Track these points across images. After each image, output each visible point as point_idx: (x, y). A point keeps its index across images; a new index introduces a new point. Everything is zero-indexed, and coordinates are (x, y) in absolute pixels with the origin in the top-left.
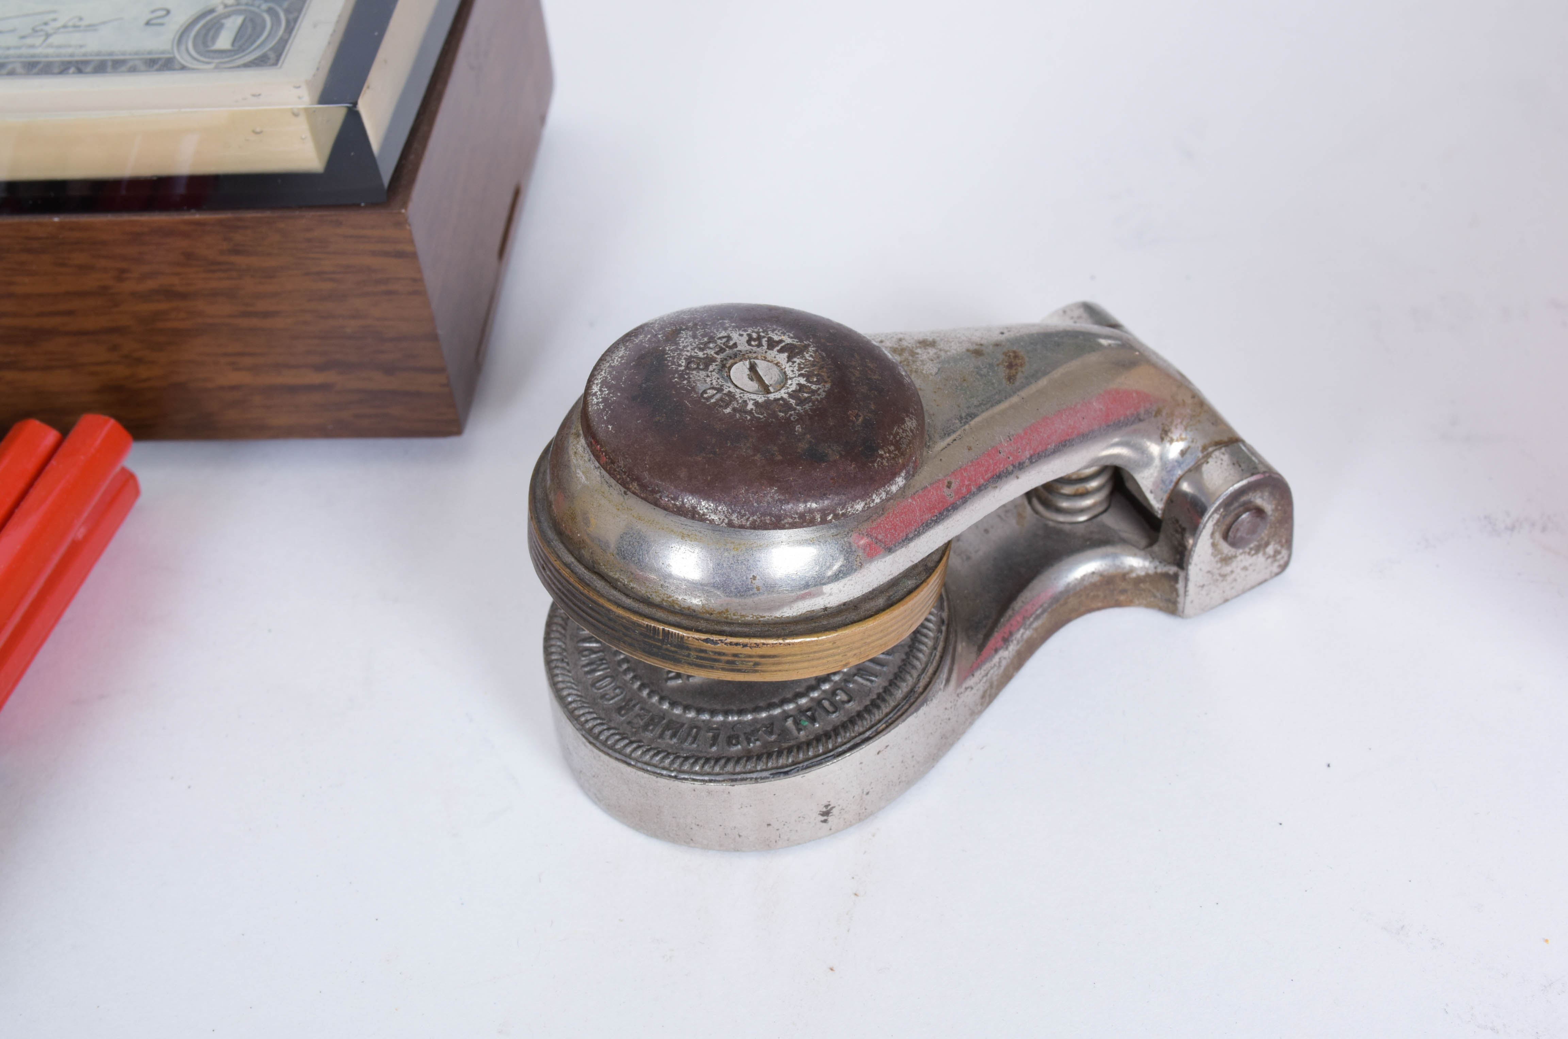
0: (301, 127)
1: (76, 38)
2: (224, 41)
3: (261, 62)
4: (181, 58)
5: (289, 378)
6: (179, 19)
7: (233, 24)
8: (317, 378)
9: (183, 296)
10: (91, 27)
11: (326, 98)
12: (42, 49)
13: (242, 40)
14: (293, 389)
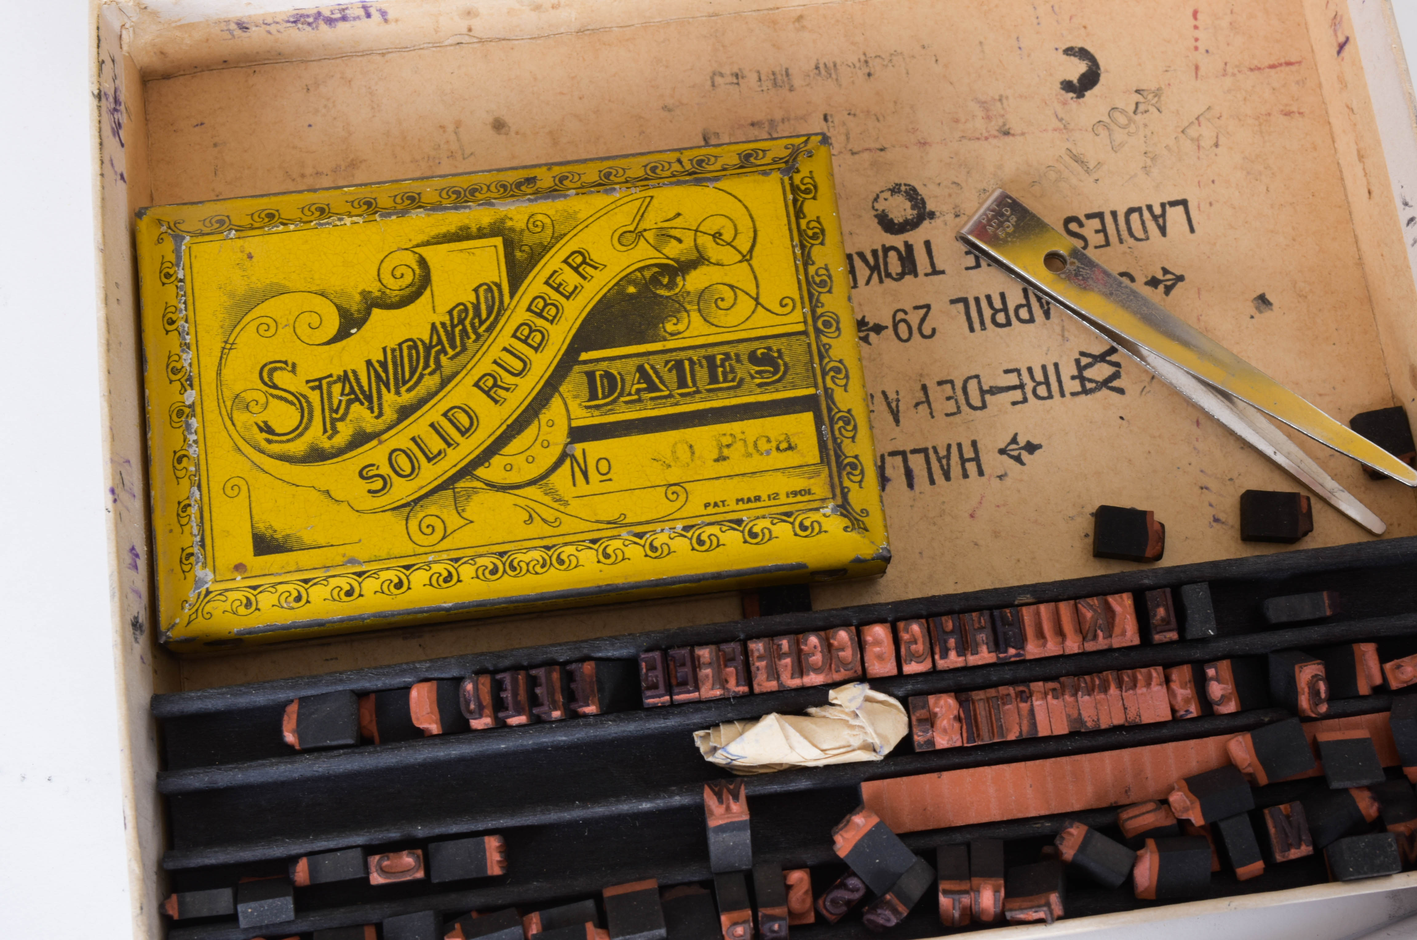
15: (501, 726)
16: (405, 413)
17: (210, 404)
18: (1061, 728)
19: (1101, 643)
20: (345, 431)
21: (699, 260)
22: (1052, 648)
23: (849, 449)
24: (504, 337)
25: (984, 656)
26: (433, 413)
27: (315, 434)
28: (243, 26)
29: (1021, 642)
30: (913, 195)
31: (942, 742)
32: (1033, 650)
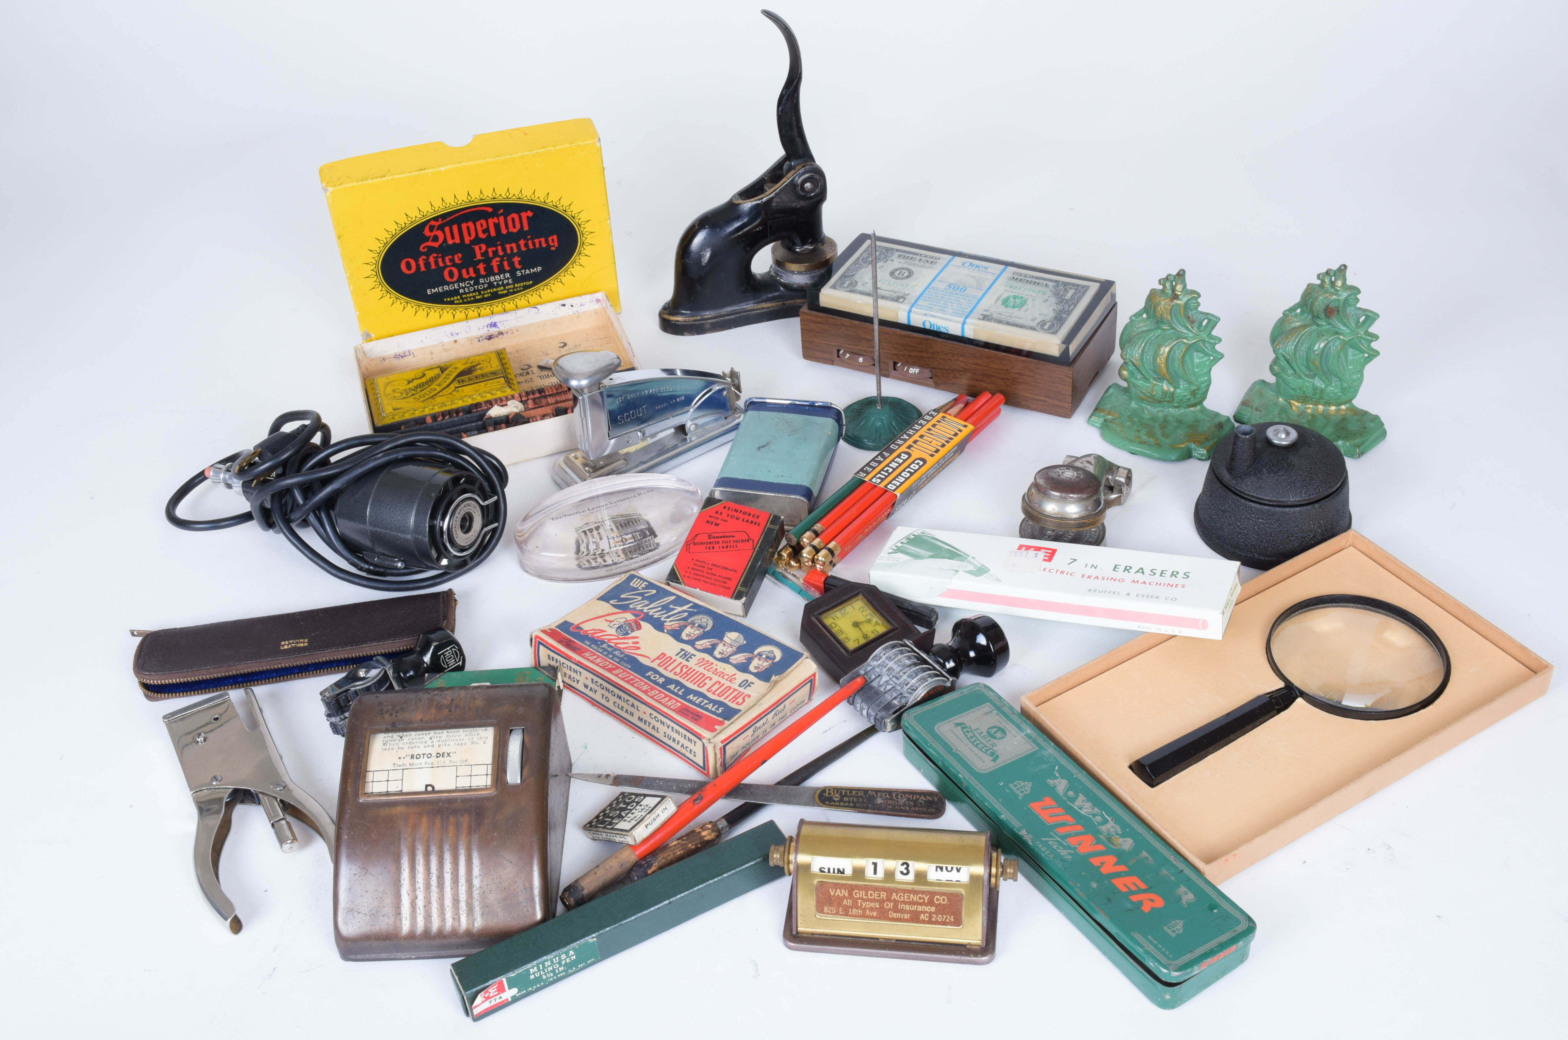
0: (1057, 347)
1: (1017, 320)
2: (1046, 327)
3: (1052, 333)
4: (1037, 329)
5: (1037, 397)
6: (1038, 320)
7: (1049, 324)
8: (1043, 399)
9: (1023, 375)
10: (1021, 318)
11: (1063, 343)
12: (1010, 320)
13: (1050, 328)
14: (1038, 400)
15: (443, 418)
16: (422, 391)
17: (383, 396)
18: (554, 402)
19: (560, 391)
20: (410, 395)
21: (479, 364)
22: (551, 393)
23: (511, 382)
24: (441, 378)
25: (537, 395)
26: (428, 389)
27: (404, 395)
28: (384, 360)
29: (544, 392)
30: (528, 365)
31: (530, 407)
32: (547, 393)
